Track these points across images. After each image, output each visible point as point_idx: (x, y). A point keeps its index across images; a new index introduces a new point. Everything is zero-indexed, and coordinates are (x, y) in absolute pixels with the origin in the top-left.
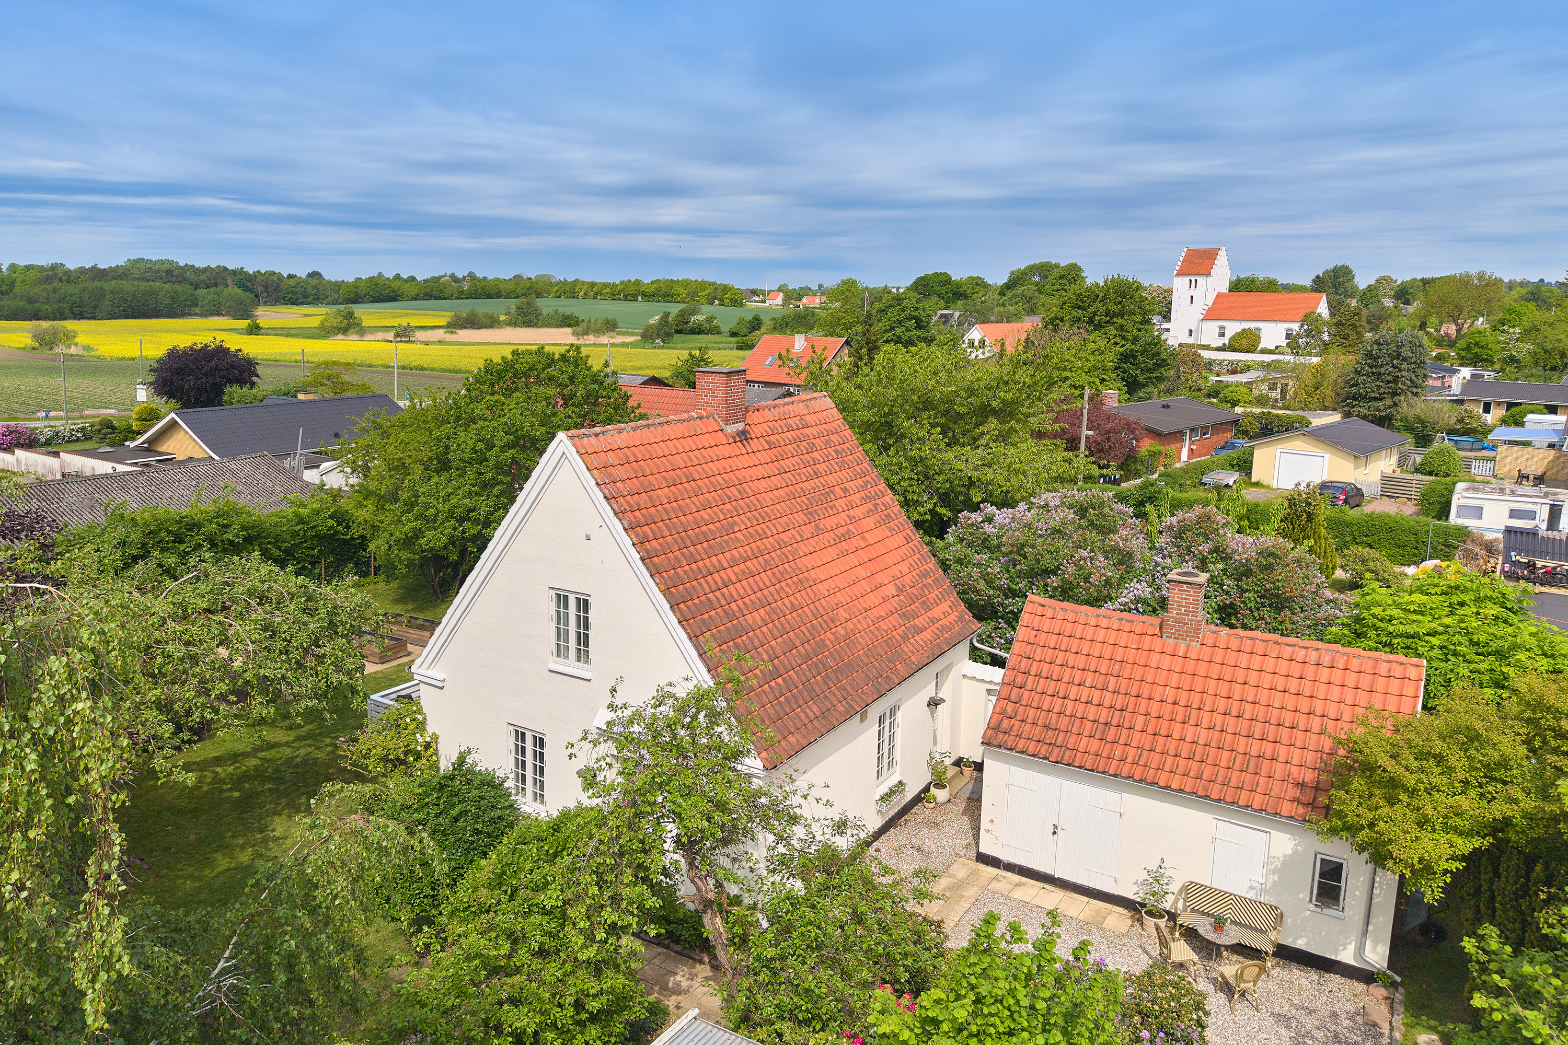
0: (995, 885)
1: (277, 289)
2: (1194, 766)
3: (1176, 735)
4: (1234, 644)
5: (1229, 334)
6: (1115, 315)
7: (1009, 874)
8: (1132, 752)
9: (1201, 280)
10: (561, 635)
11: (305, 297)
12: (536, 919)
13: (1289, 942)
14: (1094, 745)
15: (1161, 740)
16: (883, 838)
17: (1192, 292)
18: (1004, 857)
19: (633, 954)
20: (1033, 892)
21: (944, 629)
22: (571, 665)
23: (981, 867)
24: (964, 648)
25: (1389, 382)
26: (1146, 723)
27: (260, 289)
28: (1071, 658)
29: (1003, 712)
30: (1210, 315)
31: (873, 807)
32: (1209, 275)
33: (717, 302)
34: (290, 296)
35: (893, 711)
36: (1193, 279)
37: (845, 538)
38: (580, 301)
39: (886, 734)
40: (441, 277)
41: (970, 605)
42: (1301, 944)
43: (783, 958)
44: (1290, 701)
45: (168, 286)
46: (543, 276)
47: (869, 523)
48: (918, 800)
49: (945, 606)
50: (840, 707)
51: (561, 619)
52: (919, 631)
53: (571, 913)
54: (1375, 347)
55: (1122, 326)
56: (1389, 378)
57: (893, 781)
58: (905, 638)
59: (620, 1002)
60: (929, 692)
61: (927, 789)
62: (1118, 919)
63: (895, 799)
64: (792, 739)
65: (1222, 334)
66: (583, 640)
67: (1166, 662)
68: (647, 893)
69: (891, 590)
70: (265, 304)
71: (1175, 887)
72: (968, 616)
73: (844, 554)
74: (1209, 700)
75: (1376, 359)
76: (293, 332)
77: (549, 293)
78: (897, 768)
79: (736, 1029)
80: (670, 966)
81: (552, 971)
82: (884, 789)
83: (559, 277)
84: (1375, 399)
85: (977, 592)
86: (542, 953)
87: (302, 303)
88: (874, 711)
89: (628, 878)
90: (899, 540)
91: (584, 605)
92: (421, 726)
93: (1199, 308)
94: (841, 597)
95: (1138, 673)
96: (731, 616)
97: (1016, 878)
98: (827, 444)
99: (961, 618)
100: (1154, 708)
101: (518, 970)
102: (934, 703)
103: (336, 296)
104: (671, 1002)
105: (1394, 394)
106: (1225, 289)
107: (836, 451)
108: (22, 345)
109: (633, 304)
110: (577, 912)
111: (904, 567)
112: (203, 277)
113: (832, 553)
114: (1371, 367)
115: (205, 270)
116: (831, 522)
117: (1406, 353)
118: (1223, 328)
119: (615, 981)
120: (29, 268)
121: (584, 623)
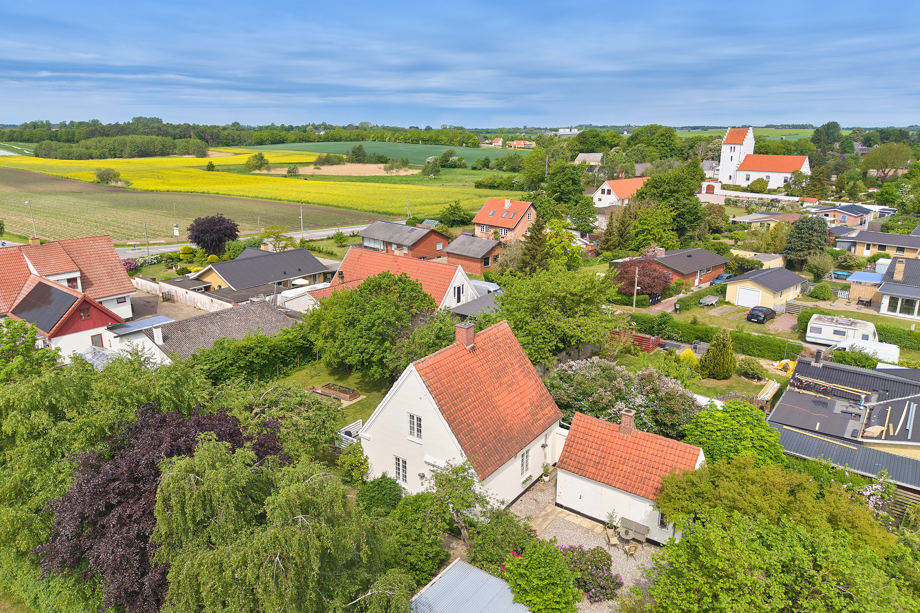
0: (560, 515)
1: (218, 137)
2: (625, 480)
3: (620, 469)
4: (642, 437)
5: (751, 180)
6: (674, 192)
7: (566, 511)
8: (605, 473)
9: (737, 147)
10: (412, 428)
11: (234, 141)
12: (413, 530)
13: (652, 538)
14: (593, 470)
15: (615, 470)
16: (524, 496)
17: (732, 154)
18: (565, 505)
19: (441, 541)
20: (573, 517)
21: (549, 418)
22: (415, 439)
23: (557, 507)
24: (557, 424)
25: (807, 242)
26: (611, 463)
27: (209, 137)
28: (589, 437)
29: (564, 456)
30: (741, 168)
31: (520, 485)
32: (742, 144)
33: (464, 145)
34: (225, 141)
35: (527, 452)
36: (733, 146)
37: (511, 385)
38: (387, 143)
39: (525, 460)
40: (307, 126)
41: (559, 406)
42: (655, 539)
43: (484, 544)
44: (657, 459)
45: (160, 138)
46: (364, 123)
47: (521, 377)
48: (537, 480)
49: (549, 408)
50: (507, 456)
51: (412, 423)
52: (538, 420)
53: (423, 530)
54: (801, 223)
55: (677, 198)
56: (807, 240)
57: (528, 475)
58: (533, 424)
59: (438, 554)
60: (542, 442)
61: (541, 477)
62: (599, 528)
63: (528, 482)
64: (489, 469)
65: (748, 179)
66: (419, 431)
67: (620, 442)
68: (445, 524)
69: (528, 405)
70: (212, 146)
71: (617, 520)
72: (559, 411)
73: (510, 392)
74: (632, 456)
75: (801, 230)
76: (231, 167)
77: (369, 138)
78: (529, 471)
79: (470, 563)
80: (451, 540)
81: (419, 546)
82: (524, 479)
83: (374, 124)
84: (800, 250)
85: (564, 400)
86: (416, 540)
87: (232, 145)
88: (520, 455)
89: (440, 520)
90: (533, 382)
91: (419, 420)
92: (362, 452)
93: (736, 163)
94: (509, 411)
95: (610, 444)
96: (469, 425)
97: (568, 512)
98: (505, 345)
99: (556, 412)
100: (614, 458)
101: (409, 545)
102: (544, 446)
103: (250, 141)
104: (451, 552)
105: (809, 248)
106: (751, 152)
107: (509, 347)
108: (92, 180)
109: (416, 146)
110: (425, 529)
111: (534, 394)
112: (177, 131)
113: (506, 393)
114: (798, 234)
115: (178, 126)
116: (506, 379)
117: (816, 227)
118: (749, 175)
119: (436, 548)
120: (81, 123)
121: (419, 425)
